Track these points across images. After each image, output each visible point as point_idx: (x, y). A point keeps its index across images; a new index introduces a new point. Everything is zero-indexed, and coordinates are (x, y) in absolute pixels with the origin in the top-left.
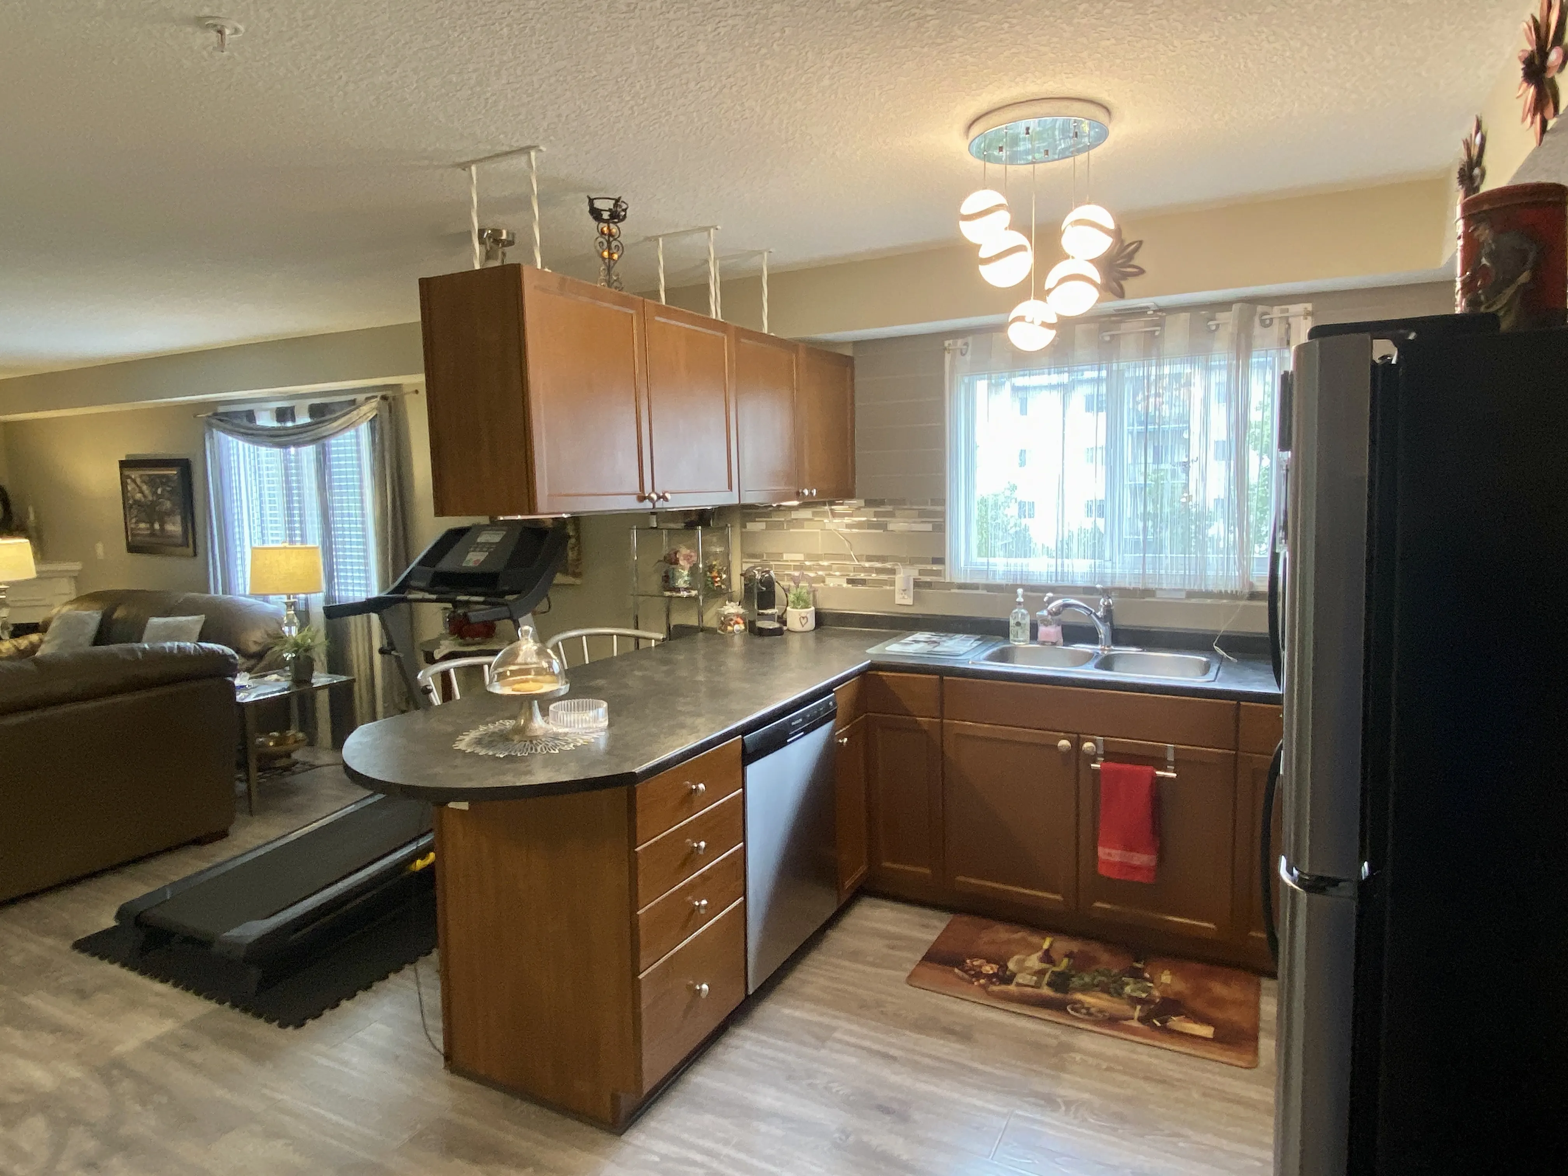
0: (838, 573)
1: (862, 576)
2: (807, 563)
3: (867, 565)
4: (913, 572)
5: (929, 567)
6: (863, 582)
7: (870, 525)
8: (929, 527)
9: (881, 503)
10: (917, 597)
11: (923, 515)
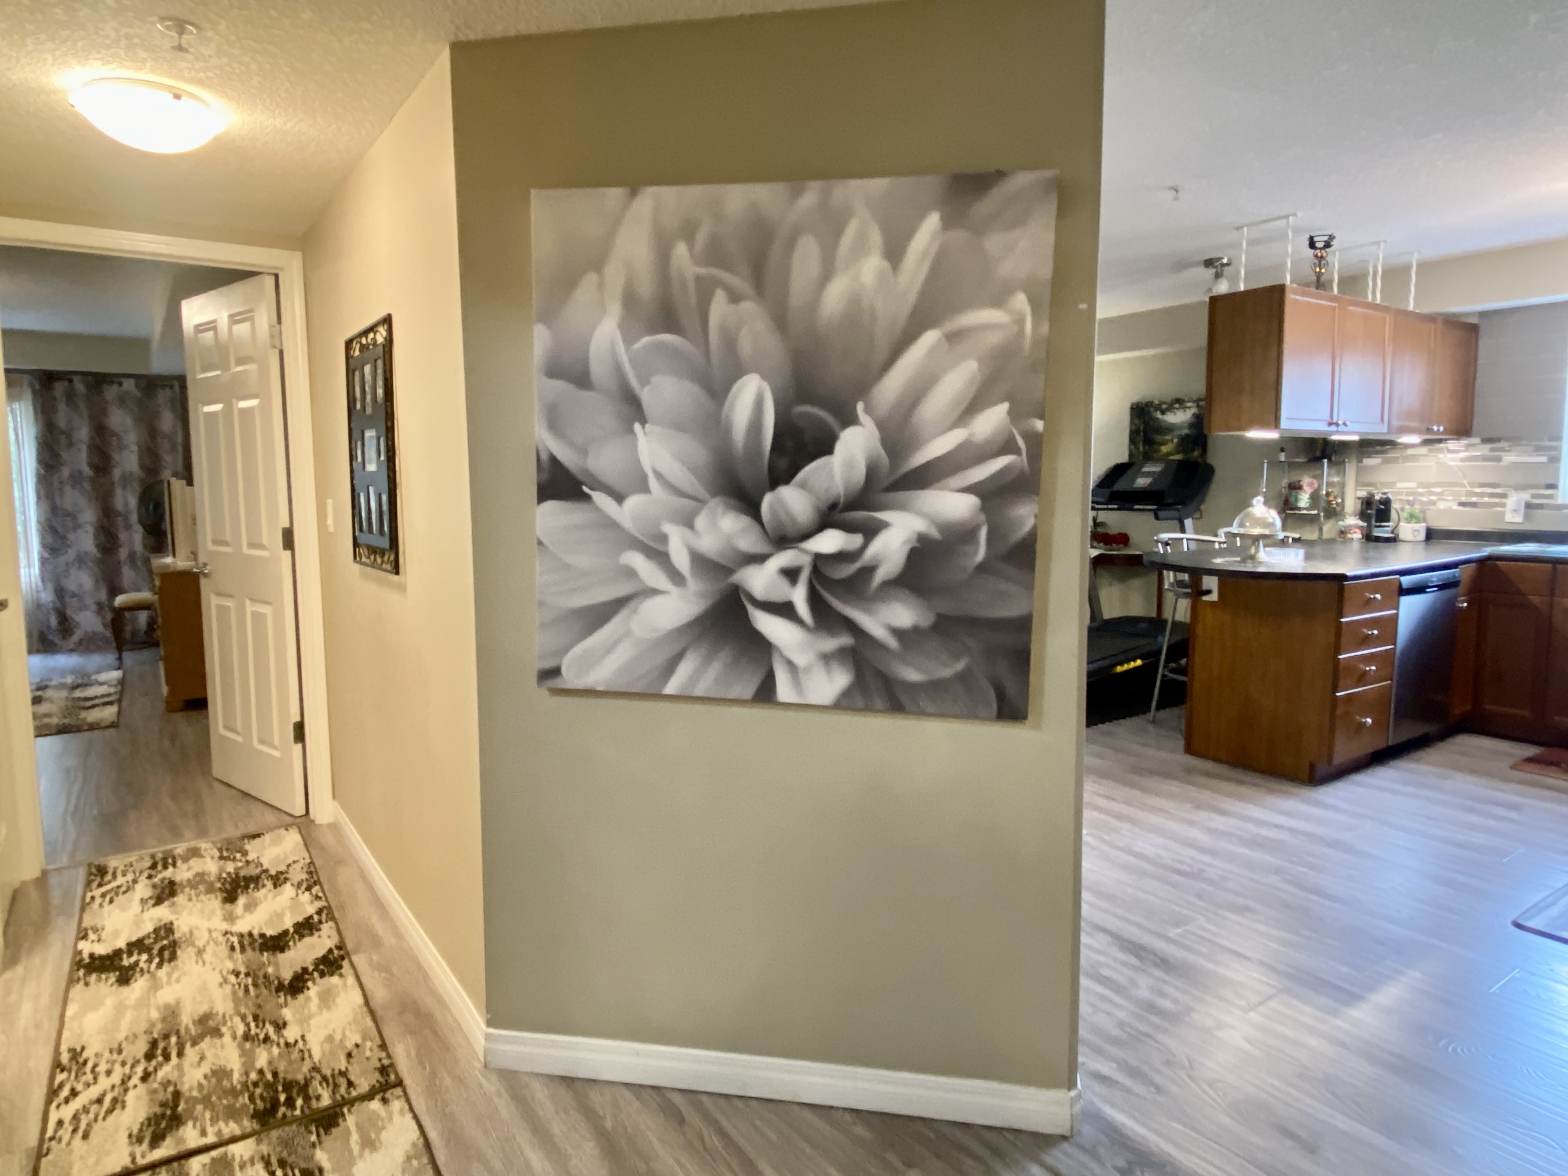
0: (1450, 498)
1: (1474, 499)
2: (1420, 490)
3: (1478, 490)
4: (1526, 496)
5: (1542, 492)
6: (1474, 505)
7: (1485, 459)
8: (1544, 459)
9: (1498, 440)
10: (1527, 517)
11: (1539, 449)
